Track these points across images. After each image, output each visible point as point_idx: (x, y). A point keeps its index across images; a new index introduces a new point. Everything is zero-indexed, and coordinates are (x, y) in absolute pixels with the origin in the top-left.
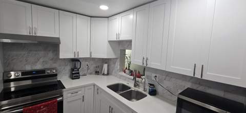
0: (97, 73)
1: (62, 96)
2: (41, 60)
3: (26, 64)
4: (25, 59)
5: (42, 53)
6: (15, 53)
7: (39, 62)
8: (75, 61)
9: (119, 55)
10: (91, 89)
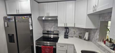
0: (80, 37)
1: (56, 46)
2: (53, 27)
3: (49, 28)
4: (48, 26)
5: (53, 24)
6: (46, 23)
7: (52, 28)
8: (67, 28)
9: (99, 27)
10: (72, 47)
